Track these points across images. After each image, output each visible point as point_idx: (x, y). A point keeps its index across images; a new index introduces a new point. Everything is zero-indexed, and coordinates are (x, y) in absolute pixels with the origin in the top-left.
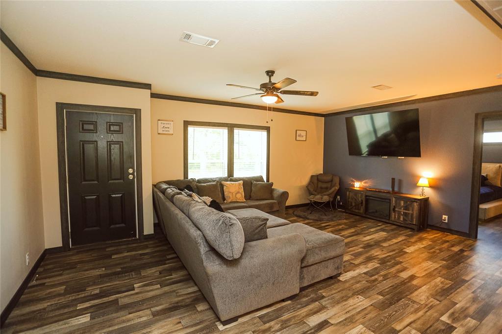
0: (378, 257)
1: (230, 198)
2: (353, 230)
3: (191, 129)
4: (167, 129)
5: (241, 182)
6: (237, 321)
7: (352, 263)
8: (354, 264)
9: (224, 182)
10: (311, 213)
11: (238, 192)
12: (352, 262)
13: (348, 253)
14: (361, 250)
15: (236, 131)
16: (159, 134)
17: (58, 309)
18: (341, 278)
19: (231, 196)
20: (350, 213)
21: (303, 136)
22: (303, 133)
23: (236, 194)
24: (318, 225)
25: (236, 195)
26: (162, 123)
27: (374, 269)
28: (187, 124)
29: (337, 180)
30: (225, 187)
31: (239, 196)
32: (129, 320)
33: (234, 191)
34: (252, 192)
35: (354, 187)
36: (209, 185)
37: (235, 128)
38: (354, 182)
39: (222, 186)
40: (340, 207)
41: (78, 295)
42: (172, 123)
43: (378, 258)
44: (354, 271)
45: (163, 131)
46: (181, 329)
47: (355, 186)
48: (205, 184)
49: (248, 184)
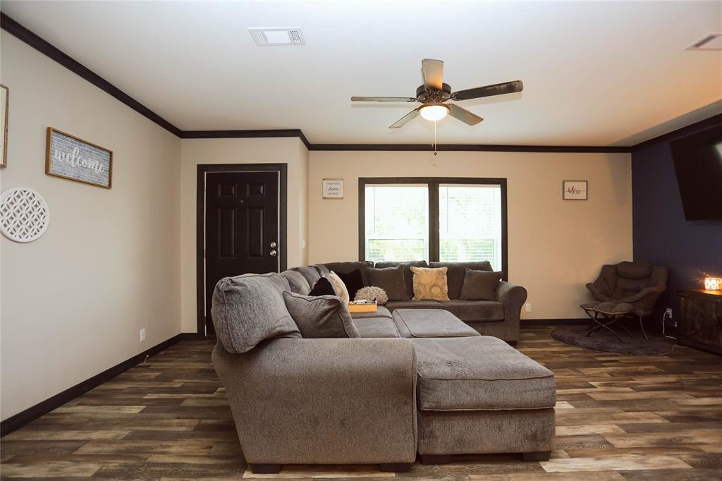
0: (702, 447)
1: (420, 293)
2: (672, 379)
3: (369, 189)
4: (335, 191)
5: (445, 269)
6: (278, 473)
7: (608, 443)
8: (612, 446)
9: (414, 268)
10: (587, 336)
11: (435, 285)
12: (608, 439)
13: (615, 419)
14: (659, 421)
15: (443, 190)
16: (324, 198)
17: (130, 393)
18: (548, 466)
19: (422, 291)
20: (692, 347)
21: (579, 192)
22: (581, 186)
23: (432, 286)
24: (590, 358)
25: (430, 289)
26: (327, 183)
27: (666, 470)
28: (363, 182)
29: (660, 275)
30: (415, 275)
31: (436, 291)
32: (167, 426)
33: (429, 282)
34: (464, 286)
35: (704, 289)
36: (387, 270)
37: (440, 185)
38: (703, 277)
39: (411, 274)
40: (670, 330)
41: (160, 384)
42: (342, 182)
43: (700, 451)
44: (599, 459)
45: (330, 194)
46: (202, 456)
47: (707, 287)
48: (381, 269)
49: (457, 274)
